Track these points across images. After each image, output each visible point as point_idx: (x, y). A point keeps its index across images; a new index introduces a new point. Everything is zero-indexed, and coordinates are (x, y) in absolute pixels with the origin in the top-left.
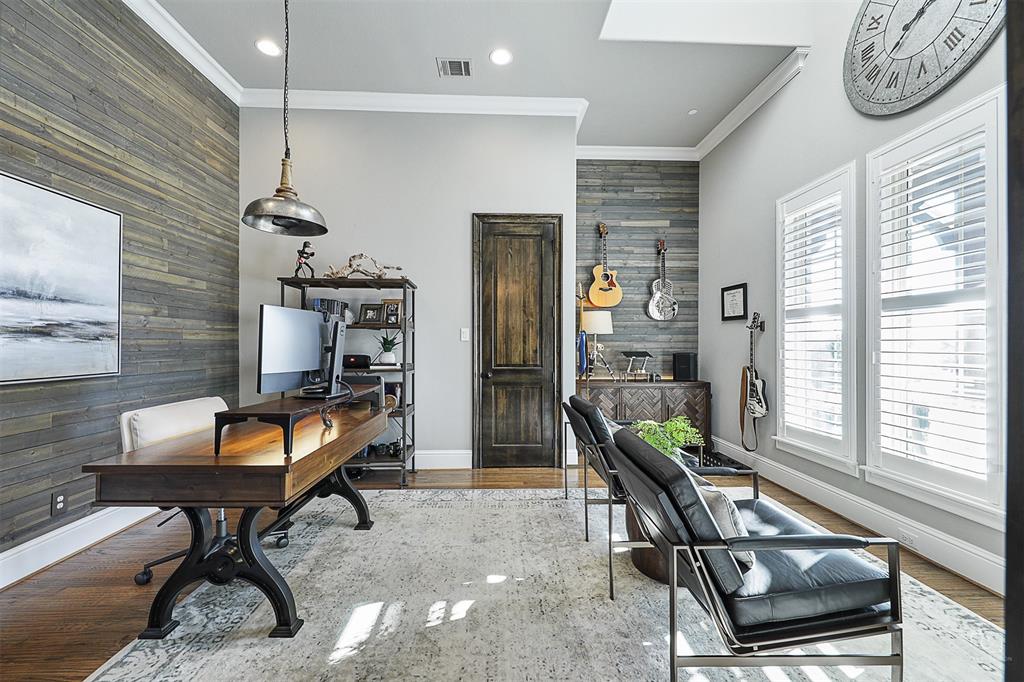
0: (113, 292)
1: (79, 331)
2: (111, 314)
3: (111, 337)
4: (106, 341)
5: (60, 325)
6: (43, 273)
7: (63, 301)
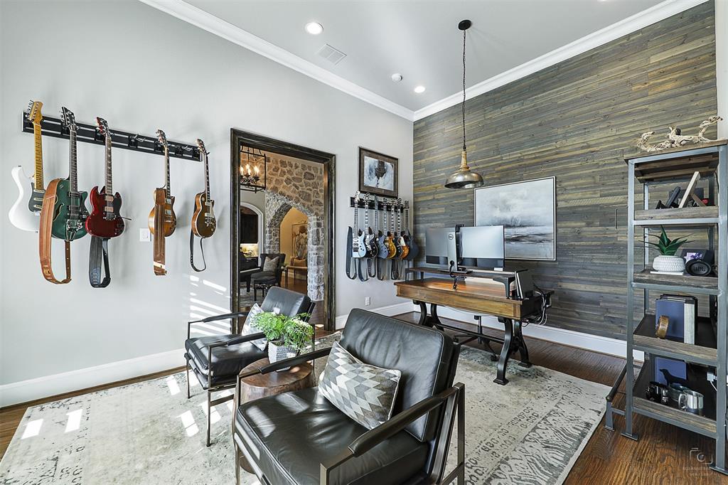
0: (550, 217)
1: (531, 239)
2: (550, 229)
3: (549, 241)
4: (546, 243)
5: (523, 237)
6: (515, 217)
7: (524, 226)
